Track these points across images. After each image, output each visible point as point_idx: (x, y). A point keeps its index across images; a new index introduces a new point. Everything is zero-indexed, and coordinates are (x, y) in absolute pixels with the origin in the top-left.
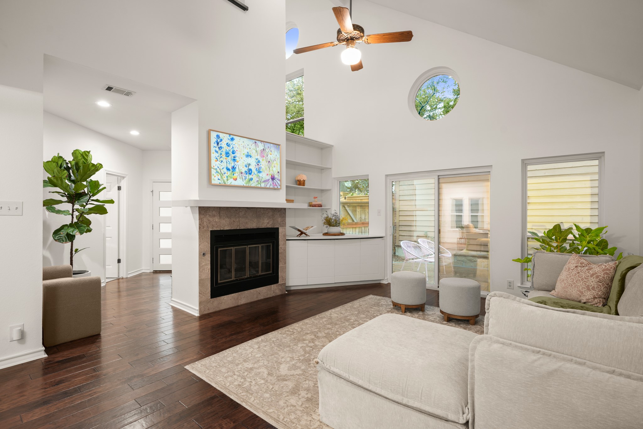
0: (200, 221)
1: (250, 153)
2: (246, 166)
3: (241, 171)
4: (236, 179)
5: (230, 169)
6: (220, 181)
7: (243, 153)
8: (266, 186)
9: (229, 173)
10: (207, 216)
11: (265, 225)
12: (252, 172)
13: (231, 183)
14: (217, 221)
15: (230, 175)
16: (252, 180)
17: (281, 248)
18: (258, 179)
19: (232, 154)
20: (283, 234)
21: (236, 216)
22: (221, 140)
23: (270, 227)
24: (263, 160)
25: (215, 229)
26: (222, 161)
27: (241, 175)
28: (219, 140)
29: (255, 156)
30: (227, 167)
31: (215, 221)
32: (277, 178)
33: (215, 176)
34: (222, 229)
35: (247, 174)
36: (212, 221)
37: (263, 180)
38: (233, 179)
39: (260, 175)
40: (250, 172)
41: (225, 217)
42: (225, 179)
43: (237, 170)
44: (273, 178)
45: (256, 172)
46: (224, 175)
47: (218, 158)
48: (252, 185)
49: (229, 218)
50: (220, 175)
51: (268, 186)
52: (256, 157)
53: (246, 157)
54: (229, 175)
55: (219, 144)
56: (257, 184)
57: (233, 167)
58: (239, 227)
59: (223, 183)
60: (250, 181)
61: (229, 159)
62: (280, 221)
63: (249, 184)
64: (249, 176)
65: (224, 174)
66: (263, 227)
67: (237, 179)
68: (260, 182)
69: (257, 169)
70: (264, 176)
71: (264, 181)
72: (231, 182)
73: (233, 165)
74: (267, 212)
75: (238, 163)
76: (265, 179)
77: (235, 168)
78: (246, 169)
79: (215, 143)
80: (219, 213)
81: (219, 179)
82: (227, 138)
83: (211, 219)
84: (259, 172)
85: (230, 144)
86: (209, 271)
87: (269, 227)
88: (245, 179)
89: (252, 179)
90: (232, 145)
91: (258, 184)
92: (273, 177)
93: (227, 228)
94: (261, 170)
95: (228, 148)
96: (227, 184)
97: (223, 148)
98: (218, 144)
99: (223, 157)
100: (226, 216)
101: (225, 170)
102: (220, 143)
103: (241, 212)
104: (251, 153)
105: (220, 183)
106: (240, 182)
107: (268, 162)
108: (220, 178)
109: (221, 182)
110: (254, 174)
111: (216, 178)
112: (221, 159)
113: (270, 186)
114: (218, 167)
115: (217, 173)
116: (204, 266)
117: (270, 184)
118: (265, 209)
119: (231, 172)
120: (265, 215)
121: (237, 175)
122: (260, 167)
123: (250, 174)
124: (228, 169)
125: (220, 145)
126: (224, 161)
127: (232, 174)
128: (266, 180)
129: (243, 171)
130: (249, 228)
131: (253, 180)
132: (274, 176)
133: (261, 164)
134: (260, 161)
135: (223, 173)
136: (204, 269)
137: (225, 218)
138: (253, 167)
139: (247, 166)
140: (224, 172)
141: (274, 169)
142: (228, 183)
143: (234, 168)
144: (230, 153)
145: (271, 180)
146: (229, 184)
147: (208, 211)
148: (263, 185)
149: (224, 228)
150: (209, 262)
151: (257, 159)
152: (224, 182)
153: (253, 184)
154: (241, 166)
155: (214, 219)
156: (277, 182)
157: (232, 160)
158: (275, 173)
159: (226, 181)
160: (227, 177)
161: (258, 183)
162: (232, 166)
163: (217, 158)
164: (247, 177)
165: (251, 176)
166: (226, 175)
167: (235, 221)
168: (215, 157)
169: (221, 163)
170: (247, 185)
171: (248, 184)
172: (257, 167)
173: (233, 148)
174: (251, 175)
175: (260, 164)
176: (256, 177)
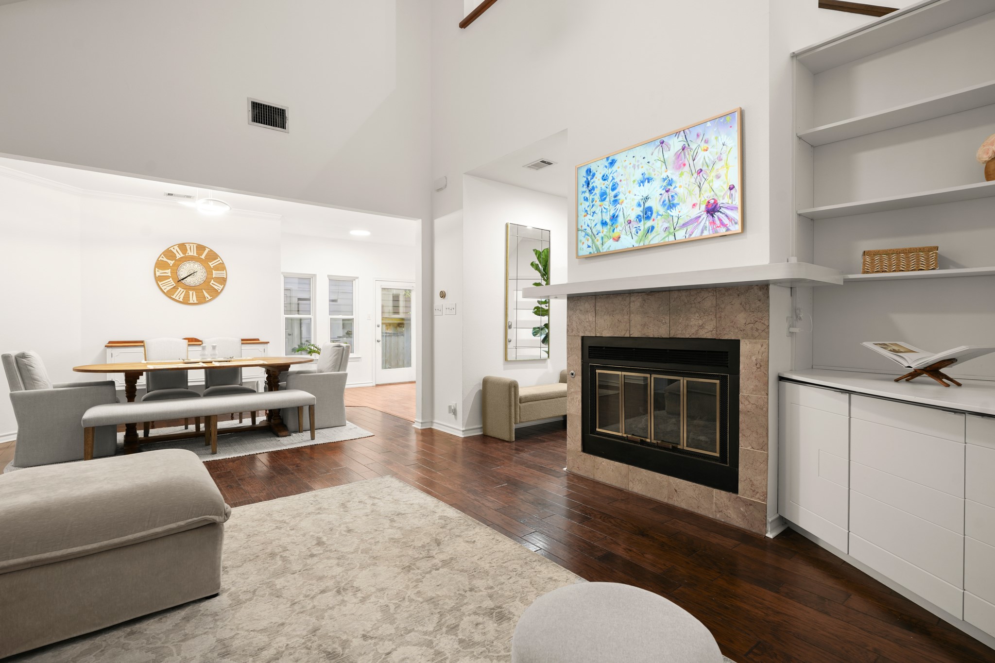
0: (569, 319)
1: (649, 174)
2: (639, 205)
3: (628, 219)
4: (617, 239)
5: (608, 221)
6: (590, 250)
7: (633, 179)
8: (691, 235)
9: (605, 230)
10: (578, 311)
11: (693, 331)
12: (652, 214)
13: (608, 248)
14: (591, 320)
15: (607, 234)
16: (652, 231)
17: (747, 398)
18: (666, 225)
19: (611, 191)
20: (754, 358)
21: (623, 310)
22: (594, 175)
23: (709, 336)
24: (681, 175)
25: (588, 334)
26: (594, 213)
27: (627, 227)
28: (589, 178)
29: (659, 172)
30: (602, 221)
31: (588, 320)
32: (727, 205)
33: (583, 243)
34: (598, 335)
35: (640, 221)
36: (584, 320)
37: (681, 222)
38: (614, 239)
39: (674, 212)
40: (648, 213)
41: (603, 313)
42: (599, 243)
43: (621, 219)
44: (712, 210)
45: (662, 211)
46: (596, 236)
47: (588, 209)
48: (652, 243)
49: (610, 315)
50: (592, 238)
51: (696, 234)
52: (662, 177)
53: (640, 186)
54: (605, 233)
55: (591, 183)
56: (666, 235)
57: (613, 216)
58: (628, 332)
59: (596, 252)
60: (649, 234)
61: (606, 203)
62: (743, 321)
63: (646, 241)
64: (644, 224)
65: (597, 234)
66: (687, 336)
67: (620, 237)
68: (672, 230)
69: (664, 202)
70: (685, 211)
71: (685, 225)
72: (611, 245)
73: (614, 212)
74: (699, 299)
75: (624, 205)
76: (687, 219)
77: (617, 216)
78: (639, 211)
79: (583, 185)
80: (595, 306)
81: (589, 247)
82: (603, 166)
83: (582, 317)
84: (672, 206)
85: (608, 175)
86: (579, 405)
87: (704, 337)
88: (637, 233)
89: (653, 228)
90: (611, 175)
91: (668, 236)
92: (710, 207)
93: (607, 334)
94: (675, 202)
95: (604, 184)
96: (601, 251)
97: (596, 189)
98: (588, 184)
99: (596, 204)
100: (605, 311)
101: (599, 227)
102: (592, 181)
103: (634, 302)
104: (651, 171)
105: (590, 253)
106: (627, 242)
107: (695, 175)
108: (590, 245)
109: (593, 250)
110: (658, 214)
111: (585, 246)
112: (593, 209)
113: (702, 232)
114: (588, 226)
115: (586, 236)
116: (573, 393)
117: (705, 227)
118: (693, 293)
119: (609, 226)
120: (693, 305)
121: (621, 229)
122: (673, 194)
123: (648, 218)
124: (604, 224)
125: (591, 186)
126: (598, 210)
127: (611, 231)
128: (691, 220)
129: (633, 217)
130: (652, 336)
131: (655, 230)
132: (715, 201)
133: (675, 187)
134: (674, 179)
135: (595, 233)
136: (573, 399)
137: (604, 315)
138: (655, 203)
139: (642, 203)
140: (597, 231)
141: (716, 184)
142: (604, 249)
143: (614, 218)
144: (609, 191)
145: (705, 215)
146: (605, 251)
147: (579, 304)
148: (681, 235)
149: (602, 334)
150: (580, 390)
151: (664, 180)
152: (598, 249)
153: (655, 239)
154: (630, 209)
155: (587, 316)
156: (727, 216)
157: (612, 203)
158: (718, 194)
159: (600, 246)
160: (602, 238)
161: (668, 234)
162: (611, 214)
163: (586, 211)
164: (642, 228)
165: (649, 223)
166: (601, 235)
167: (622, 321)
168: (583, 210)
169: (593, 216)
170: (642, 244)
171: (644, 241)
172: (666, 196)
173: (613, 179)
174: (651, 220)
175: (671, 188)
176: (663, 220)
